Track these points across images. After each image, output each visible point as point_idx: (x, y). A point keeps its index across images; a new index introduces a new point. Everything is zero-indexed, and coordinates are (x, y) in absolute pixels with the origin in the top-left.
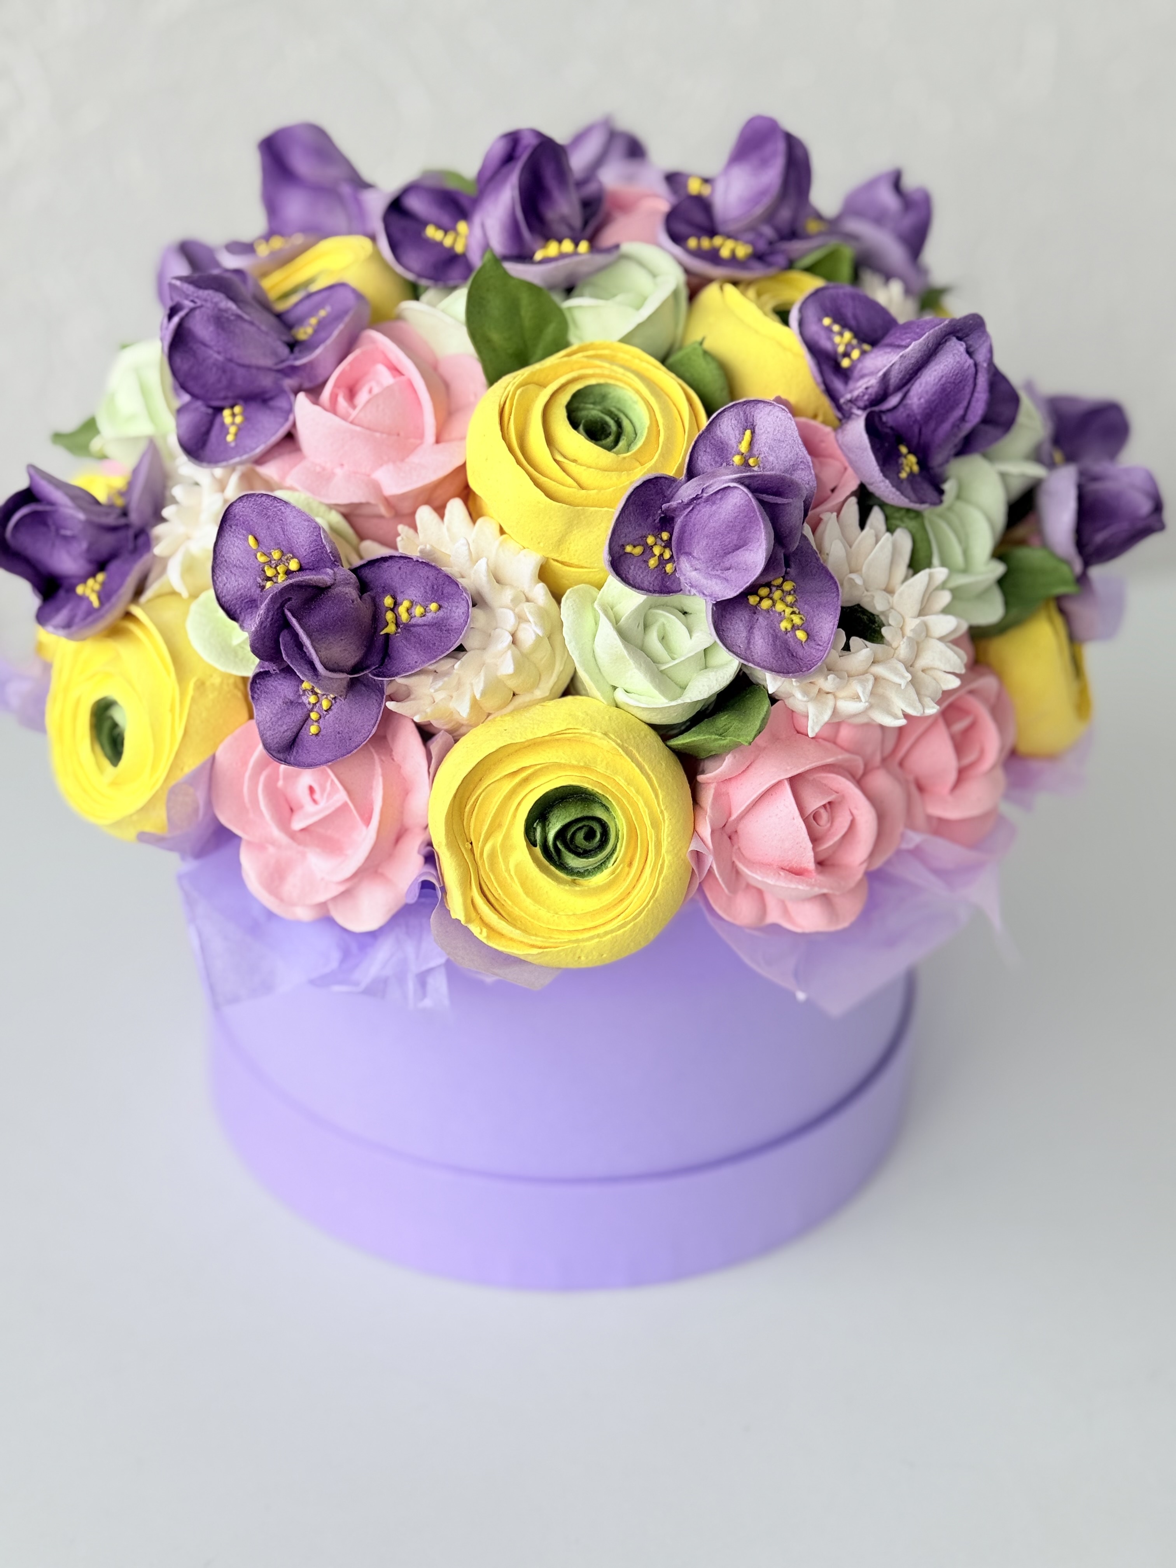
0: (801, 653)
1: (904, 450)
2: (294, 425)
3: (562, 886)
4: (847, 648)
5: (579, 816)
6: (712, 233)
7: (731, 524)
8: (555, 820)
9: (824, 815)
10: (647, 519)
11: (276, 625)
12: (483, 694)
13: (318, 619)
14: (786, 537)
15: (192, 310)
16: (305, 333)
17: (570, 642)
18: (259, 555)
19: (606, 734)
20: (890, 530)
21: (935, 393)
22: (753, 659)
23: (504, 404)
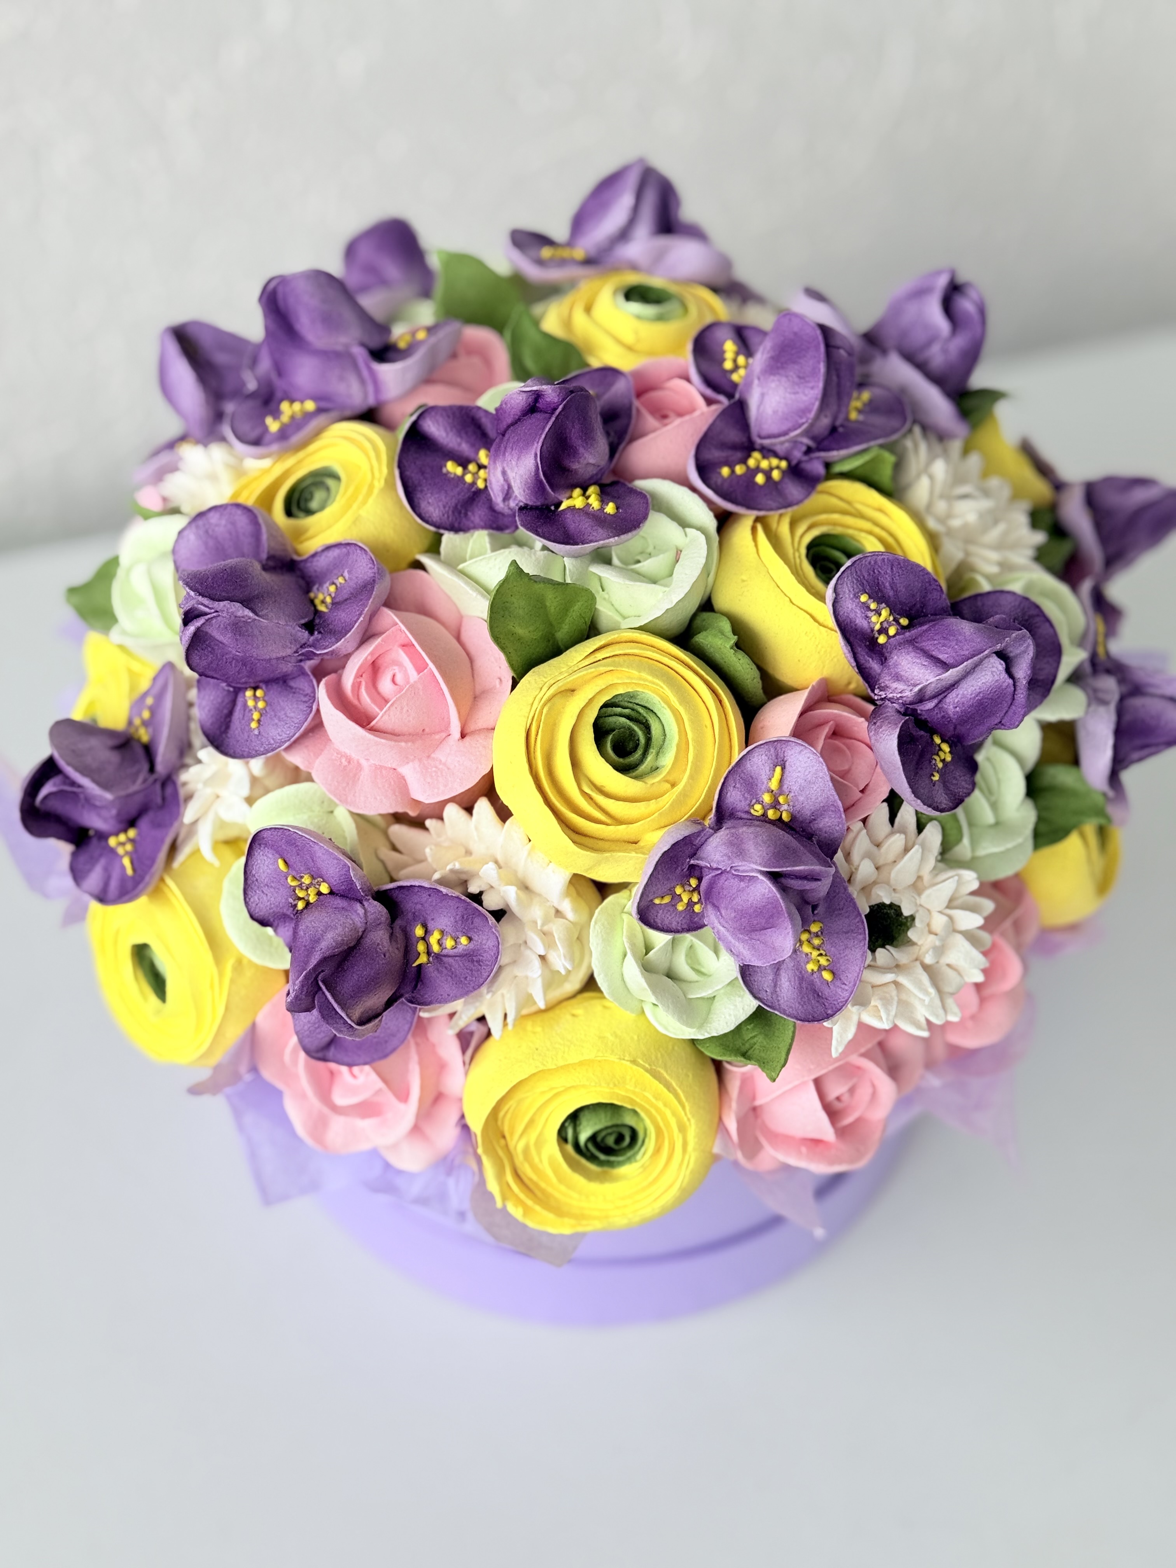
0: (826, 992)
1: (937, 740)
2: (318, 711)
3: (592, 1179)
5: (609, 1123)
6: (747, 451)
7: (759, 910)
8: (588, 1126)
9: (844, 1098)
10: (676, 873)
13: (349, 985)
15: (208, 619)
16: (324, 603)
18: (289, 878)
19: (634, 1062)
20: (920, 831)
21: (972, 706)
22: (779, 1005)
23: (531, 724)
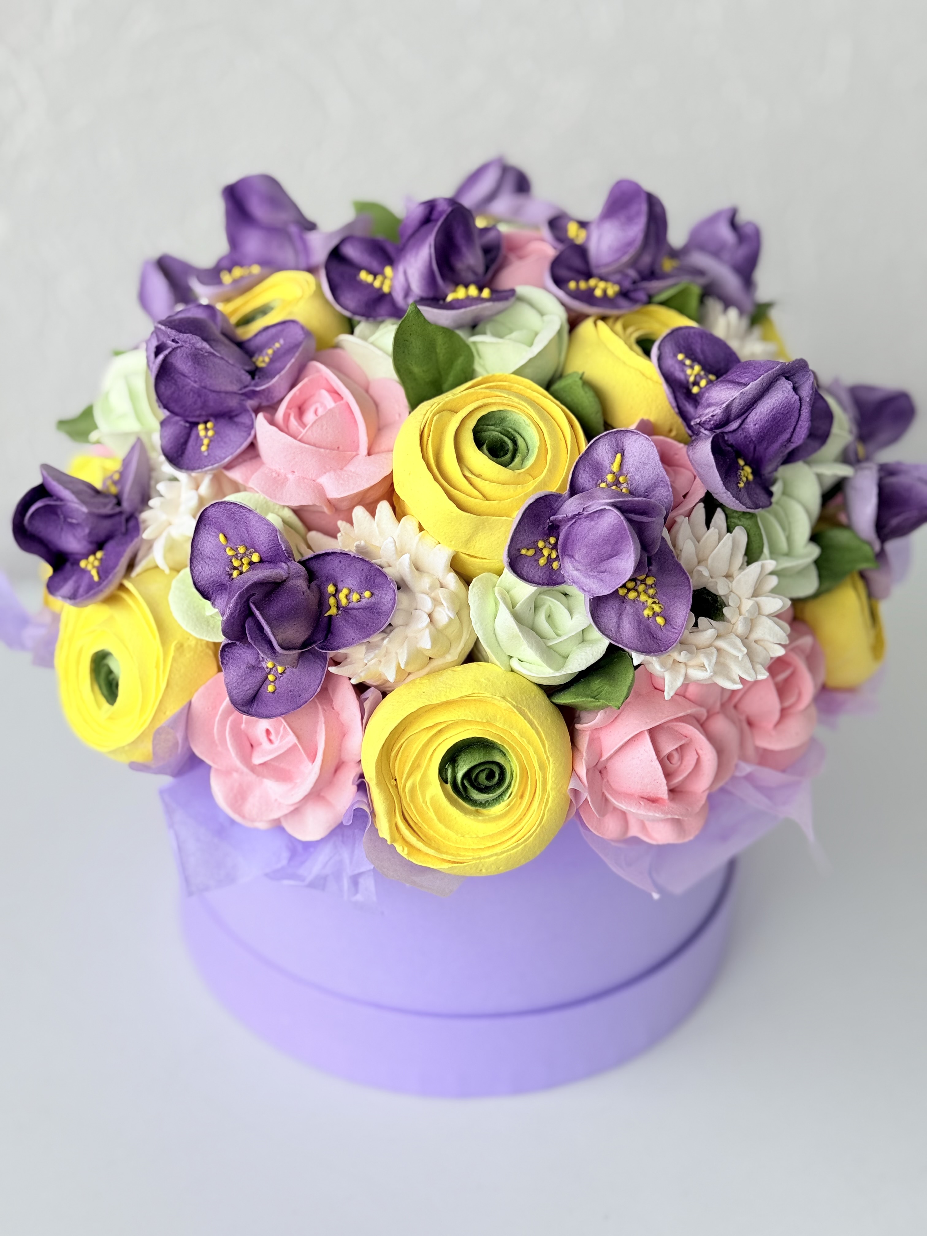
0: (660, 634)
1: (741, 462)
2: (255, 437)
3: (467, 816)
4: (696, 625)
5: (482, 761)
6: (588, 275)
7: (606, 539)
8: (463, 763)
9: (676, 756)
10: (538, 527)
11: (243, 614)
12: (407, 664)
13: (276, 609)
14: (649, 545)
15: (174, 349)
16: (263, 361)
17: (476, 624)
18: (227, 549)
19: (504, 698)
20: (729, 530)
21: (767, 421)
22: (622, 640)
23: (424, 428)
